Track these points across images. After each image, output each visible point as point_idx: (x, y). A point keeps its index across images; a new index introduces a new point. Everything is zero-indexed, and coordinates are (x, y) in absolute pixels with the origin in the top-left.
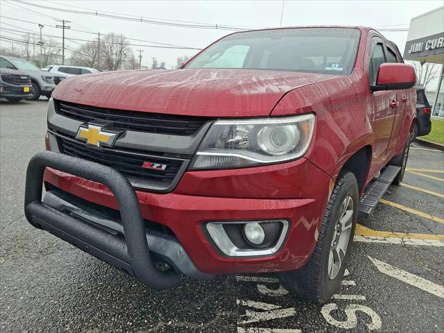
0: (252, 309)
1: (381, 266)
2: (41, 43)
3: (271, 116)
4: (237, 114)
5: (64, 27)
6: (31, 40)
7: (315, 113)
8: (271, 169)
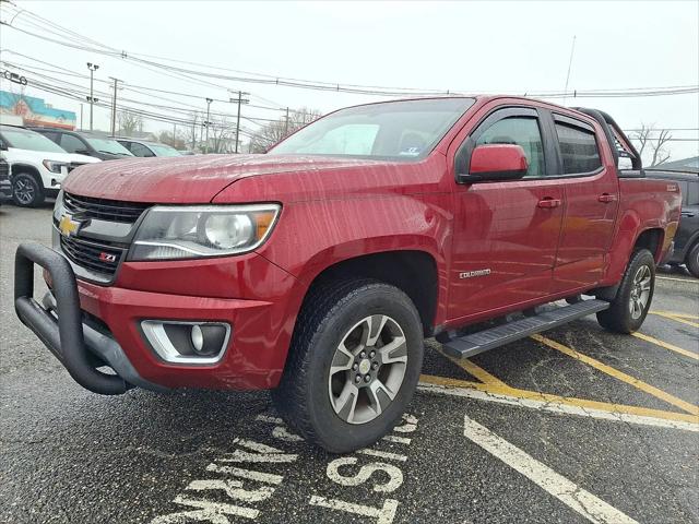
0: (243, 448)
1: (473, 430)
2: (207, 124)
3: (211, 203)
4: (174, 201)
5: (240, 101)
6: (199, 119)
7: (281, 204)
8: (209, 262)
